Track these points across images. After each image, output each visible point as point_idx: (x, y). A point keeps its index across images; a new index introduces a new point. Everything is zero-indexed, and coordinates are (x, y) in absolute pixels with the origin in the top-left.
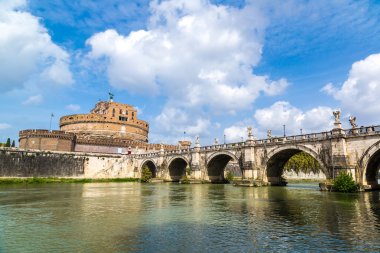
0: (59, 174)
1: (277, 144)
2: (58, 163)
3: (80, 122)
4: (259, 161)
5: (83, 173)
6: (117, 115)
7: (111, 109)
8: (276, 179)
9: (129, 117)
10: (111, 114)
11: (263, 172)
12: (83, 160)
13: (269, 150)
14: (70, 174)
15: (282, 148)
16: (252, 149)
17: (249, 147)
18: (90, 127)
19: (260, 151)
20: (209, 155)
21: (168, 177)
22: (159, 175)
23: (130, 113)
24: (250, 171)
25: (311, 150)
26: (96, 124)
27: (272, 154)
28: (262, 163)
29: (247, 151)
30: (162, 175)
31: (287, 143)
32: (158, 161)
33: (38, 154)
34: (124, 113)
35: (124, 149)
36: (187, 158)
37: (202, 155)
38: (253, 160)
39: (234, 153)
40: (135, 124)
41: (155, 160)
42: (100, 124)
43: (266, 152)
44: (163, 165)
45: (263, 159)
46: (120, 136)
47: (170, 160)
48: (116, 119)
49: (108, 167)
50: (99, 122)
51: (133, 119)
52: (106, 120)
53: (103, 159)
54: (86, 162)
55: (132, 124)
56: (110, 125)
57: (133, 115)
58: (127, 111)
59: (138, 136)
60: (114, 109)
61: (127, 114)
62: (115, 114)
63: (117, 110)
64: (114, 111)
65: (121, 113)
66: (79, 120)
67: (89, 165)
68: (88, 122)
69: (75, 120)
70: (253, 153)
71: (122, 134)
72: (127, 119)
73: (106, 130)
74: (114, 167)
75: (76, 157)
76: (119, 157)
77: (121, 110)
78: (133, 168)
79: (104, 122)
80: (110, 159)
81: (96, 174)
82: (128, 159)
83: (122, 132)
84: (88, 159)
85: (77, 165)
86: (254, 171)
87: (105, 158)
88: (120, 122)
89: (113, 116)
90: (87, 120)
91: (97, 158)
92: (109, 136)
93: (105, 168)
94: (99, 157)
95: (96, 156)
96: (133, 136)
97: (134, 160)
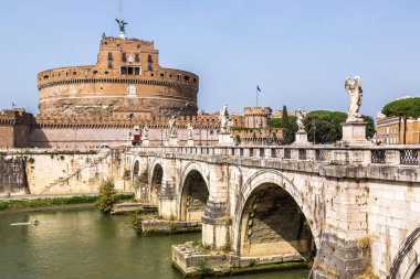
5: (25, 184)
6: (117, 64)
7: (104, 54)
10: (105, 63)
12: (23, 162)
13: (245, 177)
20: (183, 165)
23: (143, 58)
24: (211, 228)
26: (82, 86)
27: (249, 191)
31: (267, 166)
34: (131, 59)
39: (207, 169)
40: (157, 78)
41: (141, 163)
42: (88, 85)
43: (241, 180)
46: (126, 104)
47: (152, 165)
48: (116, 73)
49: (71, 172)
50: (86, 81)
51: (150, 69)
52: (98, 76)
53: (62, 158)
54: (29, 166)
55: (151, 78)
56: (106, 85)
57: (150, 61)
58: (137, 55)
59: (165, 101)
60: (110, 54)
61: (137, 60)
62: (113, 63)
63: (117, 54)
64: (110, 58)
65: (124, 59)
66: (56, 79)
67: (35, 171)
68: (68, 82)
69: (50, 80)
70: (222, 180)
71: (129, 100)
72: (137, 69)
73: (100, 95)
74: (82, 173)
75: (9, 157)
76: (94, 153)
77: (124, 54)
78: (122, 172)
79: (94, 81)
80: (76, 156)
81: (48, 188)
82: (109, 157)
83: (129, 96)
84: (32, 161)
85: (12, 172)
86: (218, 229)
87: (66, 156)
88: (124, 77)
89: (110, 67)
90: (67, 79)
91: (49, 157)
92: (104, 107)
93: (65, 176)
94: (52, 155)
95: (46, 153)
96: (153, 102)
97: (122, 156)
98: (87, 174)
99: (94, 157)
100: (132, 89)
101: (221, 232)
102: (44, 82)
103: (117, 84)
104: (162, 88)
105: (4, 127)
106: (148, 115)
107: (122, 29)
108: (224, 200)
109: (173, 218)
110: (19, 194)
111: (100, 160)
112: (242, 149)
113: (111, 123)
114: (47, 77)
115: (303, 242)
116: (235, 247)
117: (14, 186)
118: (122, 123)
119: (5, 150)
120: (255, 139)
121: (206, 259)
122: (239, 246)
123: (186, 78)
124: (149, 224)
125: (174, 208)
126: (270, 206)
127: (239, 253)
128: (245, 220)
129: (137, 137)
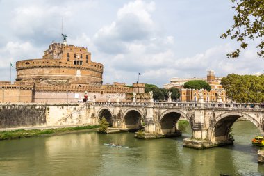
0: (23, 124)
1: (224, 109)
2: (22, 115)
3: (36, 67)
4: (208, 123)
5: (45, 122)
6: (72, 59)
7: (65, 53)
8: (223, 138)
9: (84, 60)
10: (66, 58)
11: (211, 133)
12: (45, 110)
13: (217, 114)
14: (33, 124)
15: (228, 114)
16: (202, 111)
17: (199, 110)
18: (46, 72)
19: (209, 113)
20: (162, 111)
21: (124, 127)
22: (116, 124)
23: (84, 56)
24: (199, 132)
25: (254, 119)
26: (52, 69)
27: (219, 118)
28: (211, 125)
29: (197, 113)
30: (119, 125)
31: (233, 110)
32: (114, 111)
33: (4, 107)
34: (78, 57)
35: (81, 94)
36: (141, 111)
37: (156, 110)
38: (202, 122)
39: (185, 112)
40: (90, 67)
41: (111, 109)
42: (56, 69)
43: (214, 115)
44: (119, 115)
45: (211, 122)
46: (76, 80)
47: (125, 111)
48: (71, 64)
49: (67, 115)
50: (55, 67)
51: (87, 62)
52: (62, 65)
54: (47, 111)
55: (87, 67)
56: (66, 70)
57: (87, 58)
58: (81, 55)
59: (93, 79)
60: (68, 54)
61: (81, 57)
62: (70, 58)
63: (72, 54)
64: (68, 56)
65: (75, 57)
66: (35, 65)
67: (50, 114)
68: (44, 67)
69: (31, 65)
71: (77, 78)
72: (81, 62)
73: (62, 75)
74: (73, 115)
75: (37, 107)
76: (77, 105)
77: (75, 54)
78: (91, 114)
79: (59, 67)
80: (69, 107)
81: (57, 123)
82: (85, 107)
83: (77, 76)
84: (48, 109)
85: (39, 115)
86: (203, 132)
87: (64, 107)
88: (75, 66)
89: (68, 60)
90: (43, 65)
91: (56, 107)
92: (65, 81)
93: (65, 116)
94: (58, 106)
95: (55, 105)
96: (88, 79)
97: (91, 107)
98: (75, 115)
99: (77, 107)
100: (78, 73)
102: (26, 66)
103: (71, 70)
104: (91, 72)
105: (28, 91)
107: (65, 39)
109: (154, 132)
111: (81, 108)
114: (27, 63)
122: (211, 138)
123: (101, 67)
125: (154, 128)
126: (221, 124)
127: (211, 140)
128: (214, 129)
129: (86, 97)
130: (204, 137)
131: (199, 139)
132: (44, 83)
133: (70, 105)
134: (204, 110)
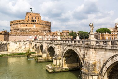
4: (61, 54)
5: (7, 50)
6: (31, 19)
12: (7, 45)
15: (68, 48)
18: (19, 26)
20: (48, 45)
23: (37, 18)
25: (79, 53)
26: (22, 25)
27: (65, 51)
28: (62, 56)
31: (70, 45)
34: (34, 18)
35: (33, 36)
36: (43, 45)
40: (41, 23)
41: (37, 44)
43: (63, 48)
44: (38, 47)
47: (40, 45)
48: (30, 22)
49: (19, 47)
50: (23, 24)
51: (39, 20)
52: (26, 23)
53: (17, 43)
54: (8, 45)
55: (39, 23)
56: (28, 25)
57: (39, 19)
58: (36, 17)
59: (43, 29)
60: (29, 17)
61: (36, 18)
62: (30, 19)
63: (30, 17)
64: (29, 18)
65: (32, 18)
66: (15, 23)
67: (10, 47)
68: (18, 24)
69: (13, 23)
70: (58, 48)
71: (34, 28)
72: (36, 21)
73: (26, 27)
74: (22, 47)
75: (3, 43)
76: (25, 42)
77: (32, 17)
78: (32, 47)
79: (25, 24)
80: (20, 43)
81: (13, 51)
82: (29, 43)
83: (34, 27)
84: (9, 44)
85: (4, 47)
86: (57, 61)
87: (18, 43)
88: (32, 22)
89: (29, 20)
90: (18, 23)
91: (13, 43)
92: (27, 30)
93: (17, 48)
94: (14, 42)
95: (13, 42)
96: (40, 29)
97: (32, 43)
98: (23, 47)
99: (25, 43)
100: (34, 26)
101: (58, 61)
102: (12, 24)
103: (31, 24)
104: (42, 25)
105: (2, 35)
106: (38, 32)
107: (32, 10)
108: (59, 53)
109: (45, 58)
110: (6, 52)
111: (27, 44)
112: (63, 41)
113: (29, 34)
114: (12, 22)
115: (78, 64)
116: (61, 65)
117: (5, 50)
118: (32, 34)
119: (2, 41)
120: (65, 38)
121: (54, 68)
122: (63, 65)
123: (48, 23)
124: (39, 60)
125: (46, 55)
126: (70, 55)
127: (62, 67)
128: (64, 58)
129: (36, 38)
130: (58, 64)
131: (55, 65)
132: (18, 31)
133: (21, 42)
134: (60, 45)
